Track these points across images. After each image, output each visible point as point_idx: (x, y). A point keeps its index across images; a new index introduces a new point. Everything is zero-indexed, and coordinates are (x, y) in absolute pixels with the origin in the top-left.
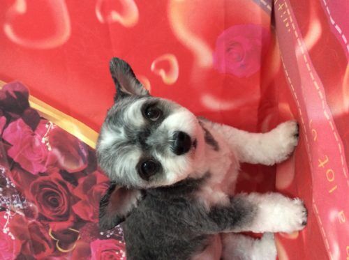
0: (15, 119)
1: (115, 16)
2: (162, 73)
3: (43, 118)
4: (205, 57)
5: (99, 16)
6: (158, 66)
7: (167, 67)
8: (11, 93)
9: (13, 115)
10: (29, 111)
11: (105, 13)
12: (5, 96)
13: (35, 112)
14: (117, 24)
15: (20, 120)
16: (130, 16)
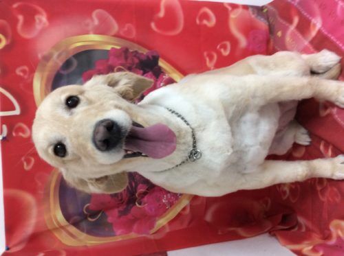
0: (148, 72)
1: (205, 22)
2: (222, 50)
3: (162, 72)
4: (243, 42)
5: (198, 22)
6: (221, 47)
7: (225, 47)
8: (150, 57)
9: (147, 70)
10: (156, 67)
11: (201, 20)
12: (145, 58)
13: (160, 68)
14: (205, 26)
15: (150, 73)
16: (212, 22)
